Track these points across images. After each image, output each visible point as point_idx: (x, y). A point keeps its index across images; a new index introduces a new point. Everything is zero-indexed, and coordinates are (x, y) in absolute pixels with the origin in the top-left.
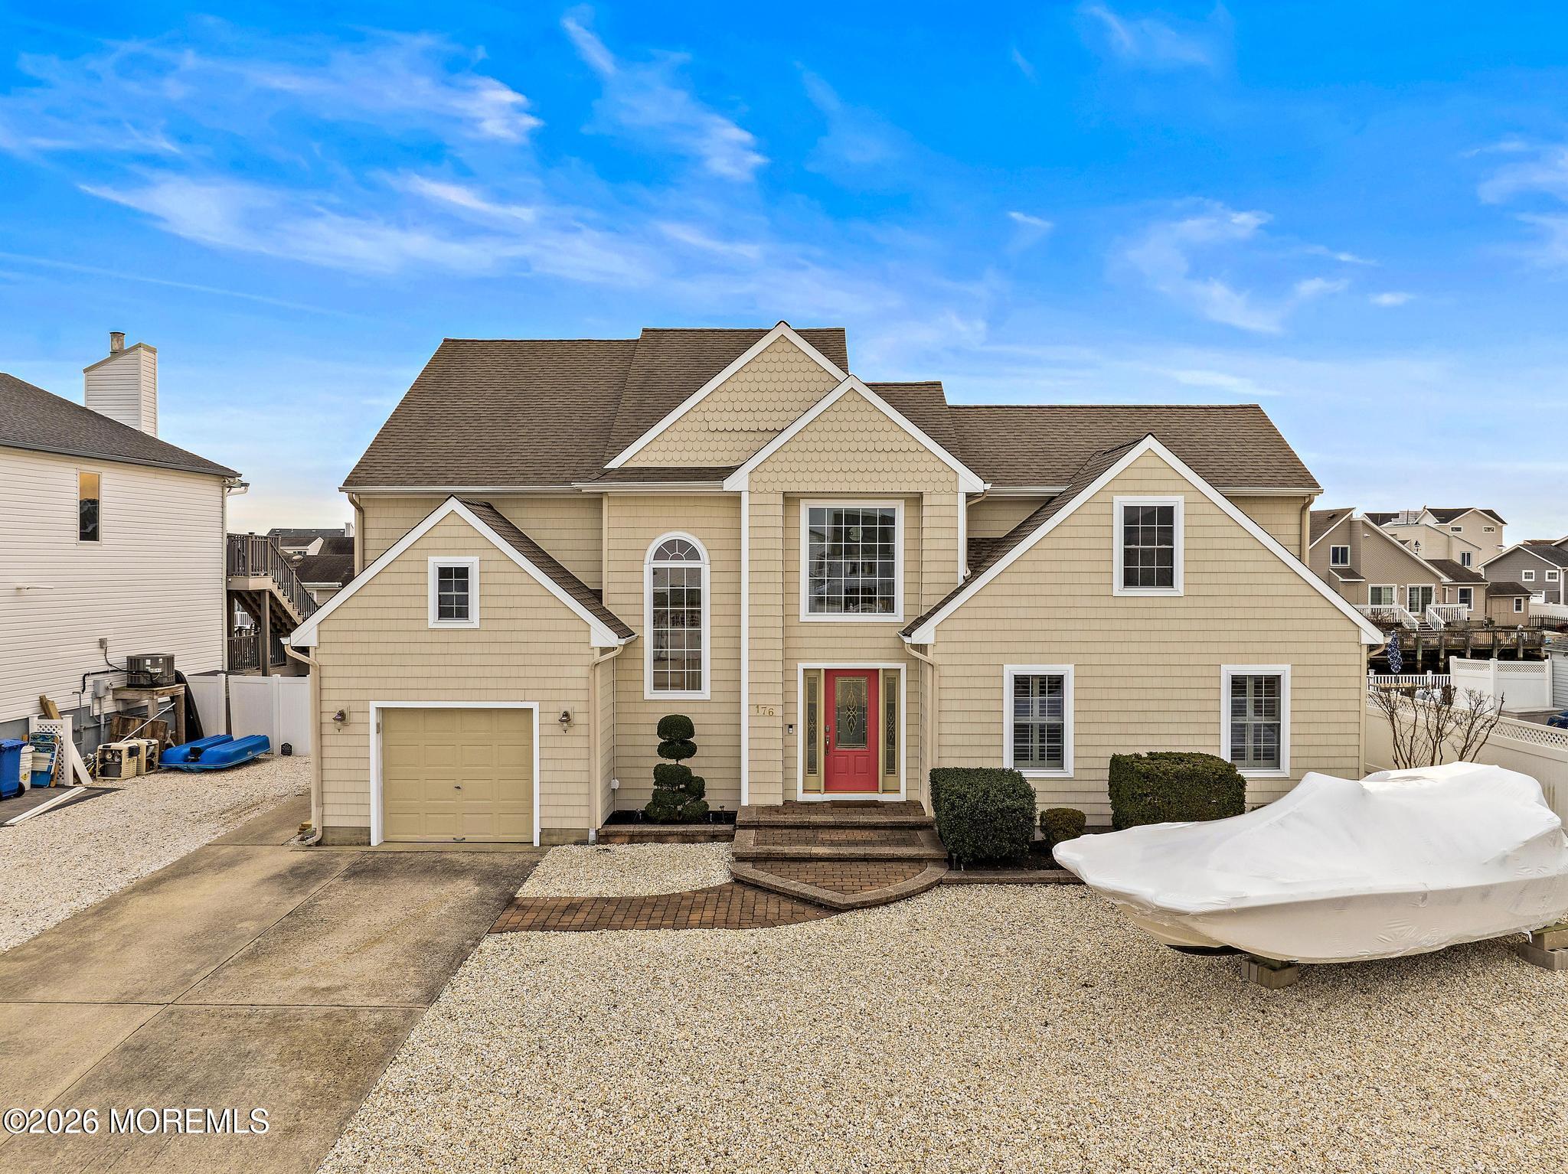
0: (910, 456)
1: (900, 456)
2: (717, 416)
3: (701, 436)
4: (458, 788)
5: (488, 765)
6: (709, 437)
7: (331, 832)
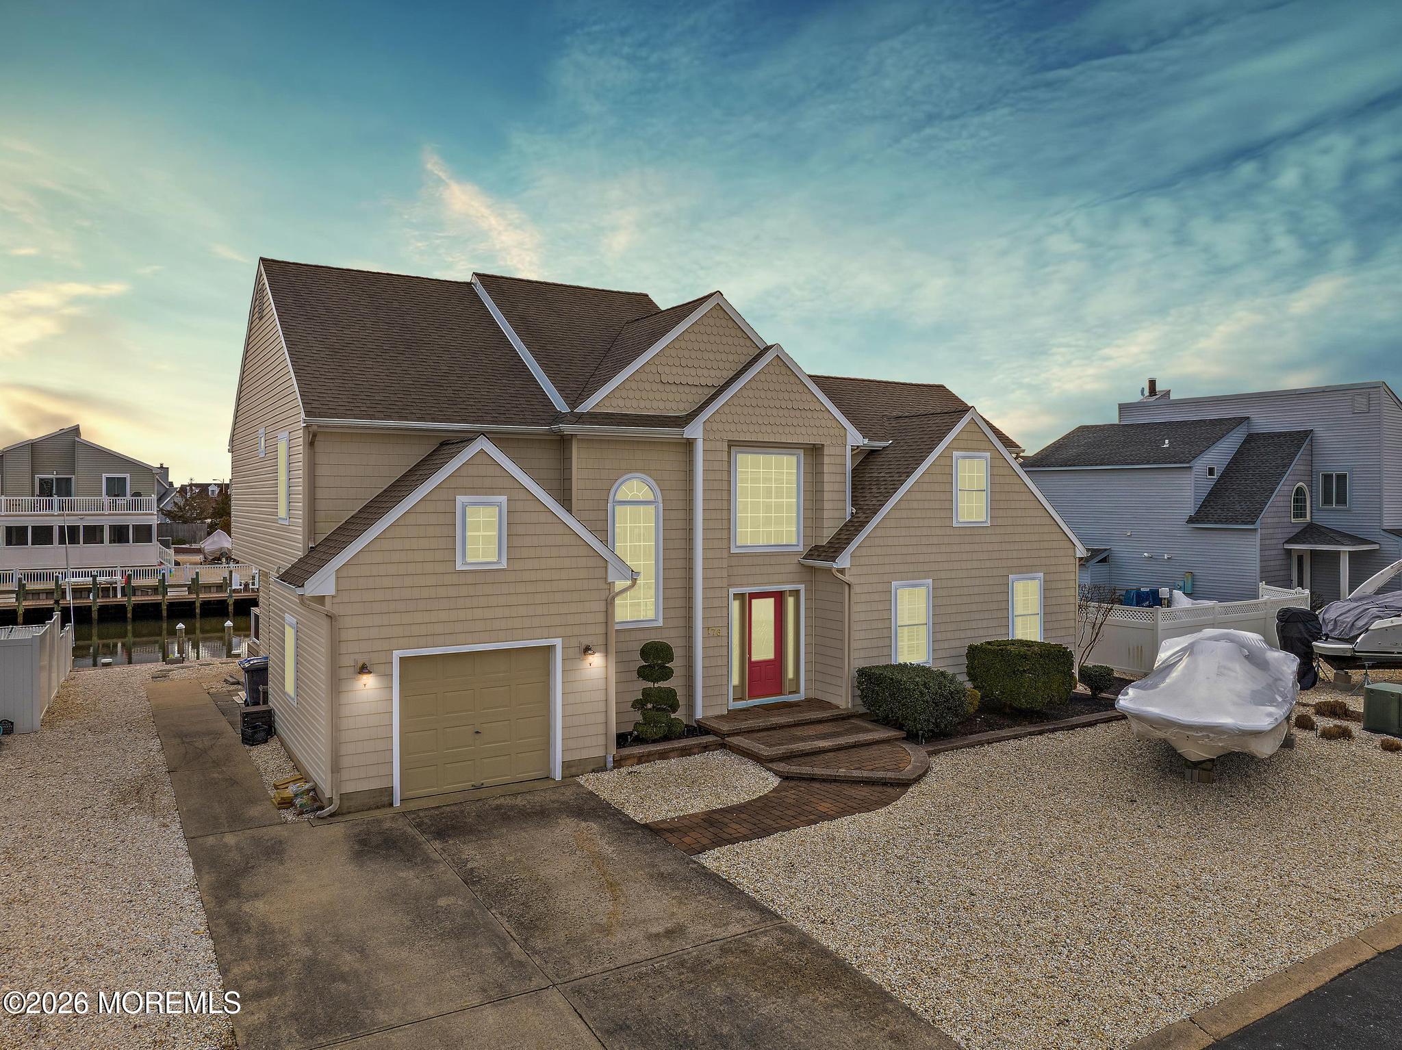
0: (816, 415)
1: (809, 414)
2: (667, 369)
3: (655, 386)
4: (477, 732)
5: (506, 706)
6: (660, 387)
7: (347, 799)
